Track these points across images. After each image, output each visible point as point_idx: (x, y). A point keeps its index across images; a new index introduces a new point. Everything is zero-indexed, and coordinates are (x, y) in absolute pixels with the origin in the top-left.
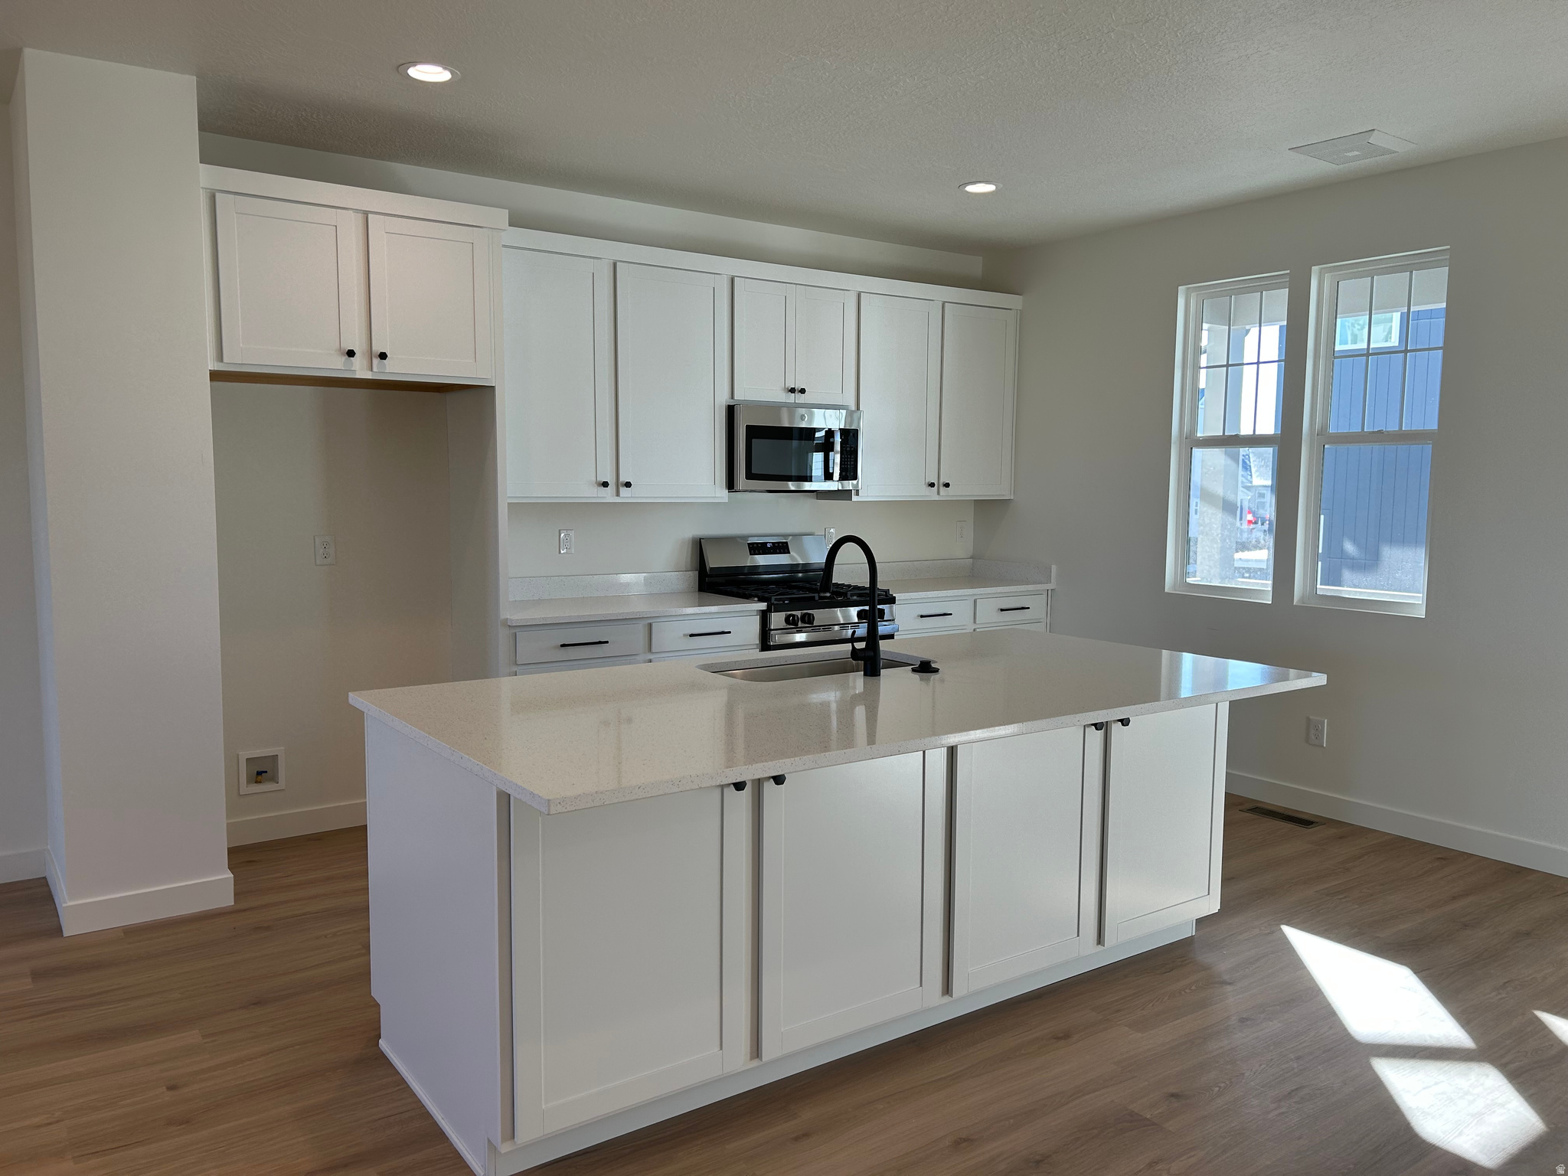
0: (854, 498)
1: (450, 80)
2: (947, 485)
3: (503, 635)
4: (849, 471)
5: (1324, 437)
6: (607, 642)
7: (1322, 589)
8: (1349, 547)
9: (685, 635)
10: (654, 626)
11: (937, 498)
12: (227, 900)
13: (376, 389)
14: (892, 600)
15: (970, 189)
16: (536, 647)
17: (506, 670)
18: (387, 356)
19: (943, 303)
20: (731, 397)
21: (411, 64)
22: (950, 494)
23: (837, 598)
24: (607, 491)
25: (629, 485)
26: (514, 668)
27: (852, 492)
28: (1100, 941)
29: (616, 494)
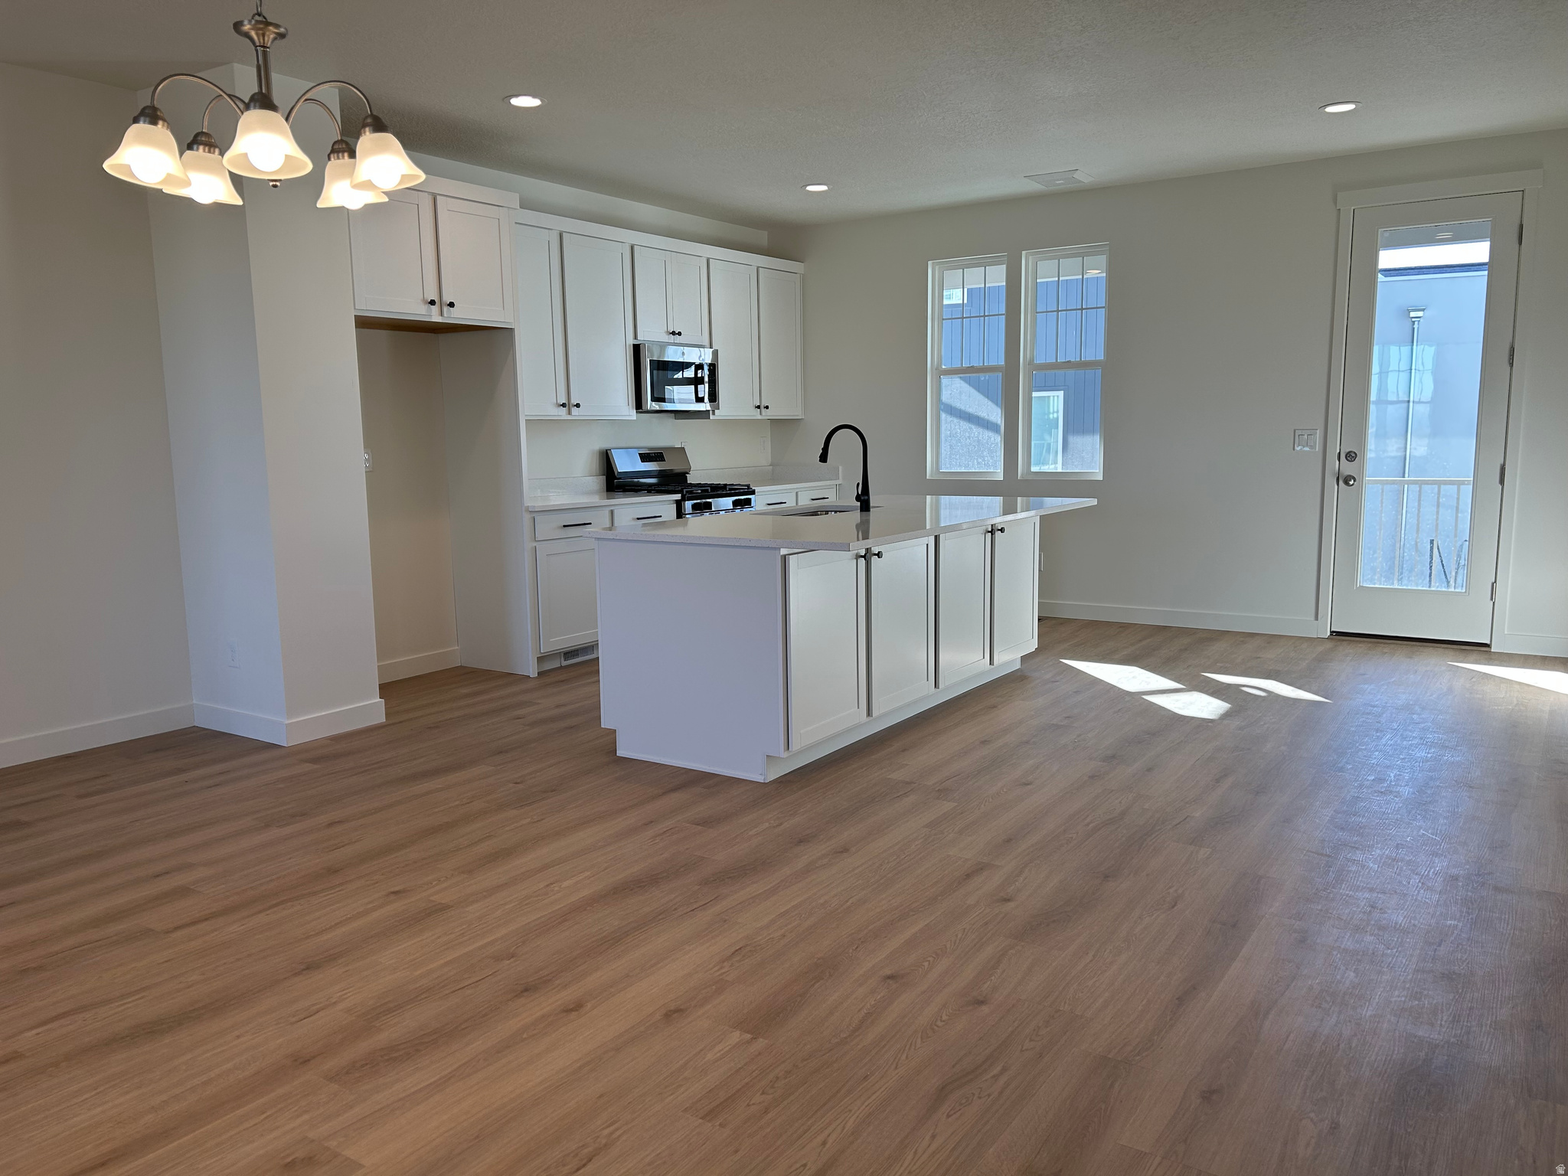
0: (712, 417)
1: (539, 106)
2: (767, 407)
3: (527, 517)
4: (713, 397)
5: (1032, 366)
6: (590, 524)
7: (1034, 469)
9: (633, 519)
10: (616, 513)
11: (759, 417)
12: (381, 718)
13: (391, 330)
14: (754, 493)
15: (810, 188)
16: (547, 527)
17: (529, 545)
18: (451, 305)
19: (758, 268)
20: (636, 337)
21: (517, 96)
22: (767, 414)
23: (720, 490)
24: (564, 410)
25: (578, 406)
26: (535, 544)
27: (711, 412)
28: (991, 662)
29: (569, 413)
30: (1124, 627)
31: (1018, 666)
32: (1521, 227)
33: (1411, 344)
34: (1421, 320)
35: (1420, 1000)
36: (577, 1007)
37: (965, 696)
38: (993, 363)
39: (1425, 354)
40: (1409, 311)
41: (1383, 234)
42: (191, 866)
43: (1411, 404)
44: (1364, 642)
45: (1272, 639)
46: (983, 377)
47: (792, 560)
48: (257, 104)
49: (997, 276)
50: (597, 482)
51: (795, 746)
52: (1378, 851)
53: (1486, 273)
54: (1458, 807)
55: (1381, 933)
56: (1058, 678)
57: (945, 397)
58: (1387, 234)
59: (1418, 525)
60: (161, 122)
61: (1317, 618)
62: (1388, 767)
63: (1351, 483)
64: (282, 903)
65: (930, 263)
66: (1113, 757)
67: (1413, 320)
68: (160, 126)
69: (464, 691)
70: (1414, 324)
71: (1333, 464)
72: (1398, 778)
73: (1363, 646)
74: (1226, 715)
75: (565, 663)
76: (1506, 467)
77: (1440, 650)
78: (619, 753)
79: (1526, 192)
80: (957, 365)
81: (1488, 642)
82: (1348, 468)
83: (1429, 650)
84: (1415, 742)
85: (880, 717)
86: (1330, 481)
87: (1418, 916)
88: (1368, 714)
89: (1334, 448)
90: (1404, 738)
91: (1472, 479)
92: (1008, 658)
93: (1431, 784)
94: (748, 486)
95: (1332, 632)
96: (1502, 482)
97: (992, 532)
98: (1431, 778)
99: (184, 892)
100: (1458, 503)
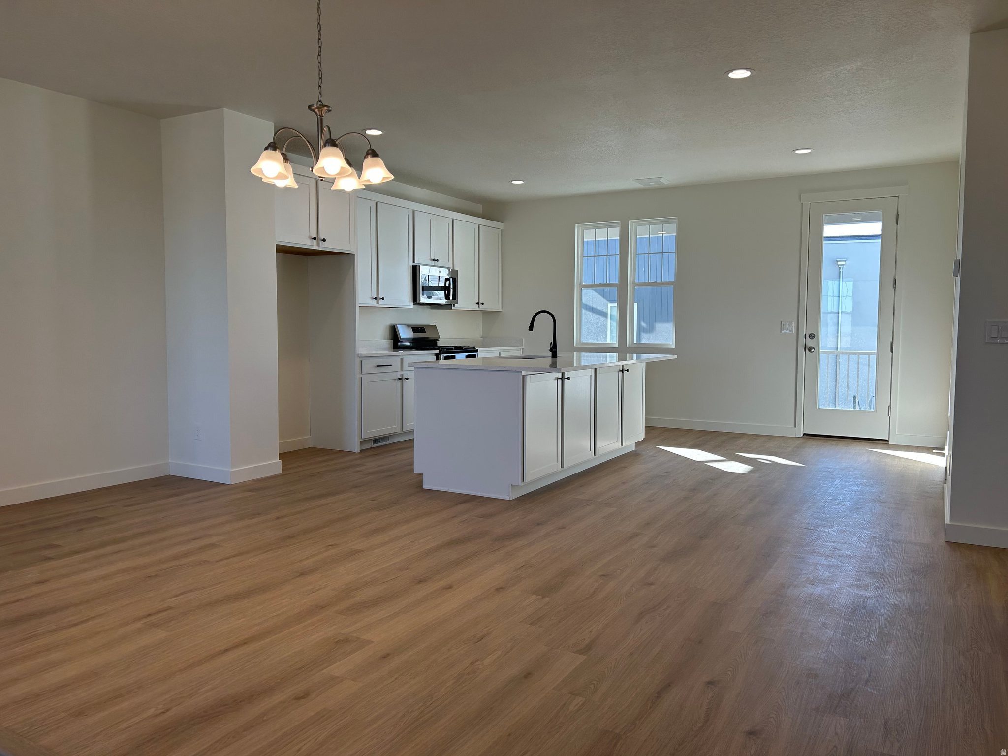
0: (453, 308)
1: (380, 134)
2: (483, 304)
3: (358, 360)
4: (455, 297)
5: (635, 284)
6: (391, 365)
8: (643, 324)
10: (403, 359)
11: (478, 309)
12: (280, 472)
14: (477, 351)
15: (514, 182)
16: (368, 366)
17: (358, 376)
18: (324, 240)
19: (479, 225)
20: (414, 262)
21: (370, 129)
22: (482, 308)
23: (460, 349)
24: (375, 301)
25: (383, 299)
26: (361, 376)
27: (452, 305)
28: (622, 445)
29: (378, 303)
30: (688, 431)
31: (633, 448)
32: (898, 215)
33: (838, 280)
34: (844, 266)
35: (860, 582)
36: (450, 587)
37: (608, 463)
38: (612, 282)
39: (847, 287)
40: (837, 261)
41: (825, 217)
42: (210, 536)
43: (840, 314)
44: (821, 439)
45: (771, 437)
46: (606, 289)
47: (528, 378)
48: (330, 144)
49: (614, 234)
50: (387, 343)
51: (528, 479)
52: (836, 528)
53: (880, 240)
54: (874, 510)
55: (840, 558)
56: (656, 455)
57: (584, 300)
58: (827, 217)
59: (848, 374)
60: (278, 150)
61: (795, 426)
62: (838, 494)
63: (813, 350)
64: (271, 550)
65: (576, 225)
66: (695, 489)
67: (840, 266)
68: (277, 151)
69: (320, 459)
70: (840, 269)
71: (802, 341)
72: (844, 498)
73: (821, 441)
74: (751, 472)
75: (373, 446)
76: (894, 343)
77: (862, 443)
78: (424, 487)
79: (900, 198)
80: (590, 282)
81: (888, 439)
82: (810, 343)
83: (856, 443)
84: (851, 483)
85: (569, 468)
86: (801, 349)
87: (857, 552)
88: (827, 471)
89: (803, 332)
90: (846, 482)
91: (876, 352)
92: (629, 444)
93: (861, 500)
94: (474, 347)
95: (804, 434)
96: (892, 351)
97: (622, 371)
98: (861, 498)
99: (213, 546)
100: (869, 362)
